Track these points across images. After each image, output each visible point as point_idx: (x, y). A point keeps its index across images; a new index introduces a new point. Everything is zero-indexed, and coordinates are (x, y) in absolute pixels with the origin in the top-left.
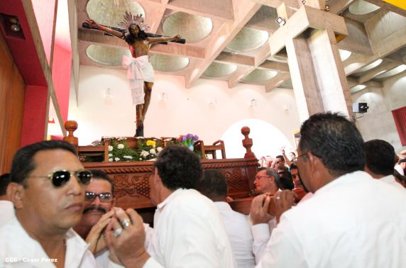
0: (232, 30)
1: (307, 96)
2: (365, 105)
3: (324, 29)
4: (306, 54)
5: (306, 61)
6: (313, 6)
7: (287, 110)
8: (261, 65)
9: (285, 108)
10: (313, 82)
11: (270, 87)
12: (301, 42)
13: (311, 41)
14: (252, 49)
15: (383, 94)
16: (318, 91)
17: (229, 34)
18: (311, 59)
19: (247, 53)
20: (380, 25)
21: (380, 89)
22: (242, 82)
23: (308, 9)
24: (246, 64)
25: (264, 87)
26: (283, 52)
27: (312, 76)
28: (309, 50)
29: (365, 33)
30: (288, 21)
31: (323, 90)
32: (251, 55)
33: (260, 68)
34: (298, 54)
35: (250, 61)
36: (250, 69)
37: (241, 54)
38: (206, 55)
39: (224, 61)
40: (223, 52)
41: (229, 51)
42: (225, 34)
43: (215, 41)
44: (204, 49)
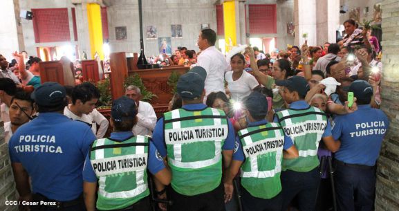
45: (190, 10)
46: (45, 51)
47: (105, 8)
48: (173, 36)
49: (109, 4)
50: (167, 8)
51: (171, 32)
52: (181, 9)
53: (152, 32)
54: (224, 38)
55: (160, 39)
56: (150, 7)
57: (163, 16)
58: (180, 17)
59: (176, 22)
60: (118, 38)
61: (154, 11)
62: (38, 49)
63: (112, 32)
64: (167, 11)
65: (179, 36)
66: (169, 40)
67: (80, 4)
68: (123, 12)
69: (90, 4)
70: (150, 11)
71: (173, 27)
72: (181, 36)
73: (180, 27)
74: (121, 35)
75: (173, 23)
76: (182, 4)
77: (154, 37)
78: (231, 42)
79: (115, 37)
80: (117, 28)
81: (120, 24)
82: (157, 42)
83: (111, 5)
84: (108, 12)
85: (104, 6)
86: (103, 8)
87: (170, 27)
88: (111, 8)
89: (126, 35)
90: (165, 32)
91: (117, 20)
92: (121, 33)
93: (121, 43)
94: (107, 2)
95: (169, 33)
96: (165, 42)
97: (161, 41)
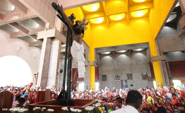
0: (24, 17)
3: (59, 39)
4: (50, 45)
5: (49, 47)
6: (58, 30)
7: (35, 57)
8: (31, 35)
9: (35, 56)
10: (49, 56)
11: (31, 45)
12: (50, 40)
13: (53, 41)
14: (30, 27)
17: (21, 18)
18: (51, 47)
19: (27, 28)
22: (19, 38)
23: (56, 30)
24: (24, 32)
25: (29, 44)
26: (42, 40)
27: (49, 54)
28: (51, 44)
30: (48, 30)
31: (51, 60)
32: (28, 29)
33: (30, 36)
34: (47, 44)
35: (27, 32)
36: (25, 35)
37: (24, 27)
38: (4, 19)
39: (13, 26)
40: (15, 23)
41: (18, 23)
42: (19, 16)
43: (13, 16)
44: (4, 16)
45: (136, 67)
47: (98, 67)
48: (128, 79)
49: (100, 66)
50: (125, 66)
51: (127, 77)
52: (131, 66)
53: (118, 77)
54: (155, 80)
55: (122, 81)
56: (117, 66)
57: (123, 70)
58: (131, 70)
59: (129, 73)
60: (103, 80)
61: (119, 68)
63: (101, 77)
64: (125, 67)
65: (131, 79)
66: (126, 81)
67: (87, 66)
68: (105, 69)
69: (91, 66)
70: (117, 68)
71: (128, 75)
72: (132, 79)
73: (131, 75)
74: (104, 79)
75: (128, 73)
76: (132, 64)
77: (119, 80)
78: (160, 83)
79: (101, 79)
80: (102, 76)
81: (104, 74)
82: (121, 82)
83: (101, 66)
84: (99, 69)
85: (98, 66)
86: (97, 67)
87: (126, 75)
88: (100, 67)
89: (106, 78)
90: (124, 77)
91: (102, 72)
92: (104, 78)
93: (104, 82)
94: (99, 65)
95: (126, 78)
96: (124, 82)
97: (122, 82)
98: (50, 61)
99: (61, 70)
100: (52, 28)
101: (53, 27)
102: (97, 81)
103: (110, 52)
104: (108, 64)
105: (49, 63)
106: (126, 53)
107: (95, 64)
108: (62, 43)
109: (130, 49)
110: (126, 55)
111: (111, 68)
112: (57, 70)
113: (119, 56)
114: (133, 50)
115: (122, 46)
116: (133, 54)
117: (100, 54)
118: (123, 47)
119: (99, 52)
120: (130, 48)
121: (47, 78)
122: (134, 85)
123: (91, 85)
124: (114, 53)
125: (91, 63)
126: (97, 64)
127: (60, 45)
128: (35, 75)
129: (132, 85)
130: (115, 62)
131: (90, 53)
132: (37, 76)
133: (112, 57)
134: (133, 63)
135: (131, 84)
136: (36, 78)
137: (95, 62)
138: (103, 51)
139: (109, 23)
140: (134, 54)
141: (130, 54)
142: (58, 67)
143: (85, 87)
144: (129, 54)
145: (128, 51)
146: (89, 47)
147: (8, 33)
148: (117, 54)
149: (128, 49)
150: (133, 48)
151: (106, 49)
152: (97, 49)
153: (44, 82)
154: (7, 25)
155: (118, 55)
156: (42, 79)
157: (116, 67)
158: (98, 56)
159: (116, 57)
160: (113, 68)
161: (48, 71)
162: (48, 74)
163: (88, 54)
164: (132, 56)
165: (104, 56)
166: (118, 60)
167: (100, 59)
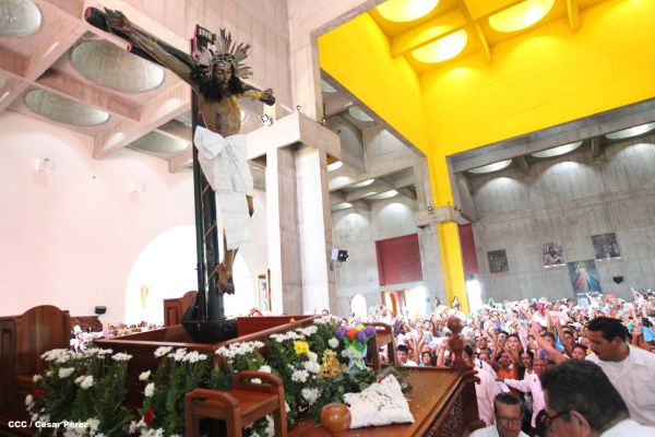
1: (282, 228)
2: (345, 253)
3: (316, 147)
4: (290, 172)
5: (289, 181)
6: (309, 115)
10: (292, 210)
12: (287, 155)
13: (298, 155)
15: (370, 219)
16: (297, 222)
18: (295, 178)
20: (378, 139)
21: (366, 212)
23: (303, 117)
26: (262, 159)
27: (292, 202)
28: (294, 167)
29: (362, 144)
30: (275, 122)
31: (303, 222)
34: (280, 171)
38: (143, 117)
39: (170, 132)
40: (173, 121)
41: (181, 120)
42: (181, 98)
43: (162, 101)
44: (141, 106)
45: (629, 203)
46: (392, 296)
47: (469, 225)
48: (598, 257)
49: (474, 218)
50: (578, 207)
51: (592, 249)
52: (608, 203)
53: (553, 254)
55: (572, 266)
56: (545, 211)
57: (572, 222)
58: (608, 219)
59: (602, 230)
60: (493, 270)
61: (554, 216)
62: (383, 293)
63: (483, 260)
64: (580, 211)
65: (613, 255)
66: (590, 265)
67: (428, 225)
68: (498, 227)
69: (442, 223)
70: (546, 218)
71: (595, 240)
72: (618, 255)
73: (611, 239)
74: (498, 264)
75: (595, 233)
76: (610, 195)
77: (559, 262)
79: (488, 269)
80: (491, 254)
81: (495, 247)
82: (567, 271)
83: (478, 219)
84: (474, 231)
85: (466, 222)
86: (464, 225)
87: (590, 241)
88: (478, 224)
89: (506, 263)
90: (581, 250)
91: (487, 241)
92: (498, 261)
93: (498, 278)
94: (472, 215)
95: (589, 252)
96: (582, 271)
97: (574, 269)
98: (301, 227)
99: (340, 252)
100: (286, 113)
101: (288, 109)
102: (472, 277)
103: (510, 161)
104: (505, 208)
105: (297, 233)
106: (580, 155)
107: (457, 214)
108: (331, 159)
109: (593, 135)
110: (578, 161)
111: (521, 223)
112: (329, 253)
113: (549, 172)
114: (608, 136)
115: (559, 129)
116: (608, 152)
117: (467, 175)
118: (562, 132)
119: (463, 169)
120: (595, 132)
121: (300, 284)
122: (627, 277)
123: (451, 291)
124: (526, 161)
125: (442, 214)
126: (463, 215)
127: (323, 168)
128: (262, 277)
129: (618, 280)
130: (533, 194)
131: (432, 176)
132: (266, 280)
133: (520, 179)
134: (614, 188)
135: (616, 275)
136: (267, 287)
137: (455, 209)
138: (478, 161)
139: (490, 47)
140: (615, 154)
141: (595, 157)
142: (328, 242)
143: (428, 300)
144: (589, 154)
145: (586, 144)
146: (423, 156)
147: (161, 157)
148: (538, 166)
149: (585, 134)
150: (605, 129)
151: (490, 151)
152: (454, 160)
153: (293, 297)
154: (152, 132)
155: (545, 169)
156: (284, 291)
157: (542, 215)
158: (463, 182)
159: (537, 176)
160: (528, 222)
161: (299, 260)
162: (300, 272)
163: (426, 183)
164: (605, 160)
165: (485, 182)
166: (544, 187)
167: (472, 193)
